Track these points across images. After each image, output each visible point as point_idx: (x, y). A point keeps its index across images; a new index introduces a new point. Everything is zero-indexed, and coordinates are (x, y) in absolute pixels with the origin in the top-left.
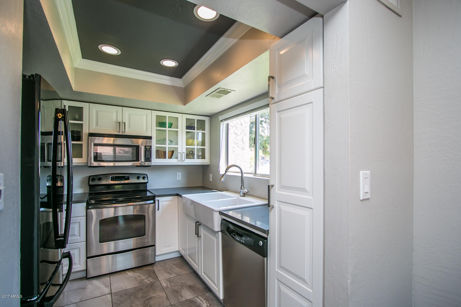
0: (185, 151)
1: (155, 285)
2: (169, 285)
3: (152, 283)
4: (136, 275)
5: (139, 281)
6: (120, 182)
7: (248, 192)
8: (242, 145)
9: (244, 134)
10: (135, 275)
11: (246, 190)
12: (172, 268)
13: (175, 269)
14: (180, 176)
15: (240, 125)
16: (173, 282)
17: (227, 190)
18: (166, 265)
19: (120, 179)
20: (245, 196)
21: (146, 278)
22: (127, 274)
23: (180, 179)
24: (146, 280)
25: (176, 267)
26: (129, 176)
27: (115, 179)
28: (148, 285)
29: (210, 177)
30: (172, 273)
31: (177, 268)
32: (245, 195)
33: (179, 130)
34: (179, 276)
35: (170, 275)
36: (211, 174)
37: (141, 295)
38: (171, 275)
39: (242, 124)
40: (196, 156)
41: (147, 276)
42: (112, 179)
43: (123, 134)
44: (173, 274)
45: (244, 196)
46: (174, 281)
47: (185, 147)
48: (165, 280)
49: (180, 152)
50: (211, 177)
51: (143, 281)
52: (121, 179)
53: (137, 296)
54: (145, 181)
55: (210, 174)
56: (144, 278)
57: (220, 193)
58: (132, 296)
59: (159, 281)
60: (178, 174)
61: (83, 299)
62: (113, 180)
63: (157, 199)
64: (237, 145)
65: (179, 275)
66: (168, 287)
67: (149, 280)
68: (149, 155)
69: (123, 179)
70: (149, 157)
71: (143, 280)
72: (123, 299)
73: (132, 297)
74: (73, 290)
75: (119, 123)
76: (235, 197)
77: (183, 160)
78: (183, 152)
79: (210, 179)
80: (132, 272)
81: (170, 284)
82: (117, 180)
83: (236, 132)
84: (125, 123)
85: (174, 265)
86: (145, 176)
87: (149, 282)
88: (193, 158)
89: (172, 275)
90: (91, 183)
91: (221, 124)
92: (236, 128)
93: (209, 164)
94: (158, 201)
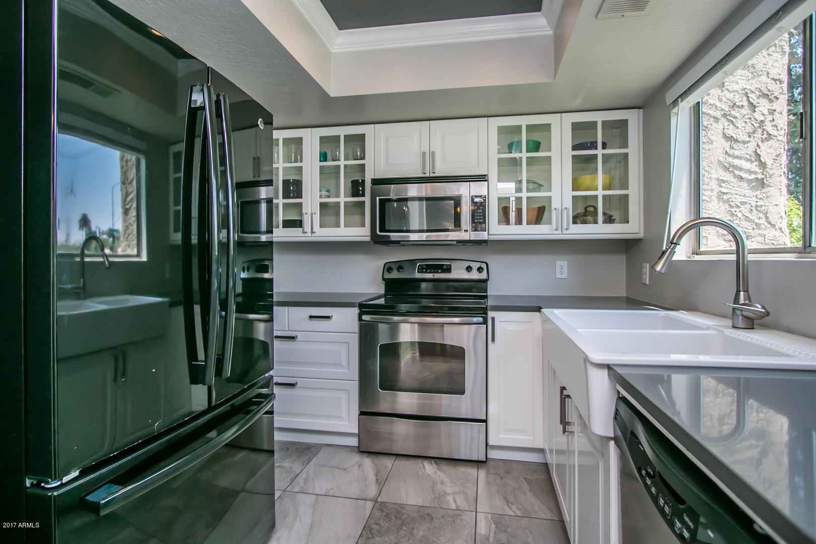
0: (569, 204)
1: (462, 520)
2: (492, 534)
3: (457, 512)
4: (439, 476)
5: (437, 495)
6: (434, 276)
7: (768, 314)
8: (755, 173)
9: (765, 136)
10: (437, 477)
11: (759, 306)
12: (519, 488)
13: (525, 494)
14: (565, 270)
15: (746, 111)
16: (506, 531)
17: (691, 308)
18: (509, 475)
19: (433, 269)
20: (753, 328)
21: (454, 493)
22: (424, 468)
23: (565, 276)
24: (450, 498)
25: (531, 490)
26: (450, 265)
27: (424, 269)
28: (448, 511)
29: (644, 270)
30: (512, 504)
31: (530, 495)
32: (755, 326)
33: (554, 154)
34: (526, 519)
35: (506, 507)
36: (648, 264)
37: (422, 533)
38: (508, 506)
39: (753, 107)
40: (600, 217)
41: (457, 489)
42: (420, 269)
43: (432, 175)
44: (514, 507)
45: (751, 327)
46: (509, 530)
47: (569, 194)
48: (490, 516)
49: (556, 207)
50: (646, 273)
51: (444, 496)
52: (436, 271)
53: (415, 531)
54: (483, 276)
55: (644, 264)
56: (449, 490)
57: (663, 313)
58: (406, 526)
59: (476, 512)
60: (559, 263)
61: (330, 493)
62: (422, 272)
63: (491, 314)
64: (737, 172)
65: (527, 516)
66: (488, 539)
67: (457, 500)
68: (480, 216)
69: (440, 271)
70: (481, 221)
71: (446, 494)
72: (387, 524)
73: (404, 528)
74: (330, 467)
75: (424, 154)
76: (708, 328)
77: (565, 226)
78: (564, 207)
79: (644, 277)
80: (434, 465)
81: (495, 533)
82: (429, 271)
83: (730, 132)
84: (433, 153)
85: (526, 484)
86: (484, 266)
87: (453, 506)
88: (596, 222)
89: (510, 508)
90: (387, 276)
91: (672, 114)
92: (732, 122)
93: (641, 235)
94: (493, 319)
